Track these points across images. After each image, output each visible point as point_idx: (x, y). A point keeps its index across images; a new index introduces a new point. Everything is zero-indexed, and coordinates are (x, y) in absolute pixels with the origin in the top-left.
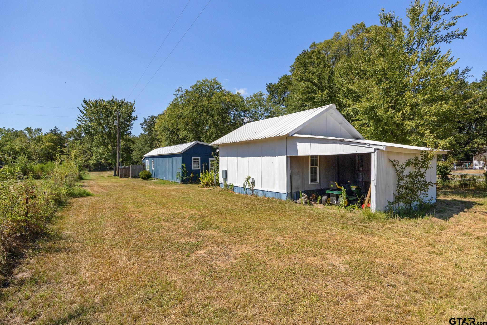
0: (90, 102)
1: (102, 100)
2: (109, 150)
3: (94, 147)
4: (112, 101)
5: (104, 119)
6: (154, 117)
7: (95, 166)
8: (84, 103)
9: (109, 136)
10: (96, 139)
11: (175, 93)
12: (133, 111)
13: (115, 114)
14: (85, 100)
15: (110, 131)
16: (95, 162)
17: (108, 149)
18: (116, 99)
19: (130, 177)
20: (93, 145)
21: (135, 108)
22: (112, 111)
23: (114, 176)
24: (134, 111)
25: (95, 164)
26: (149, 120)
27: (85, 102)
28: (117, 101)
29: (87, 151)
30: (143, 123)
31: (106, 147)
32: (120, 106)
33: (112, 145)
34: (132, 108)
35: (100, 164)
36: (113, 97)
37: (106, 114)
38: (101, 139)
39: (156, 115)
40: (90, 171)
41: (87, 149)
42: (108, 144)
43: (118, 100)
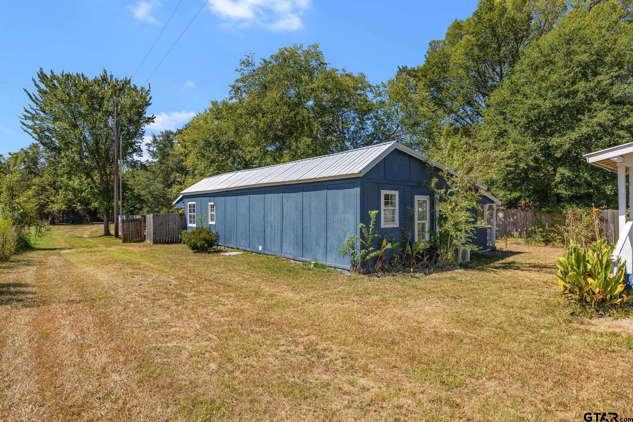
0: (54, 77)
1: (83, 76)
2: (94, 182)
3: (62, 176)
4: (104, 79)
5: (84, 116)
6: (171, 133)
7: (63, 214)
8: (39, 79)
9: (95, 152)
10: (66, 156)
11: (239, 68)
12: (148, 104)
13: (108, 106)
14: (42, 73)
15: (97, 142)
16: (64, 207)
17: (92, 179)
18: (111, 76)
19: (149, 241)
20: (60, 172)
21: (151, 98)
22: (103, 98)
23: (105, 235)
24: (150, 104)
25: (64, 212)
26: (161, 138)
27: (43, 77)
28: (114, 80)
29: (48, 187)
30: (151, 143)
31: (88, 175)
32: (120, 90)
33: (100, 172)
34: (145, 98)
35: (73, 211)
36: (105, 72)
37: (90, 103)
38: (77, 158)
39: (174, 131)
40: (53, 223)
41: (49, 185)
42: (92, 169)
43: (116, 79)
